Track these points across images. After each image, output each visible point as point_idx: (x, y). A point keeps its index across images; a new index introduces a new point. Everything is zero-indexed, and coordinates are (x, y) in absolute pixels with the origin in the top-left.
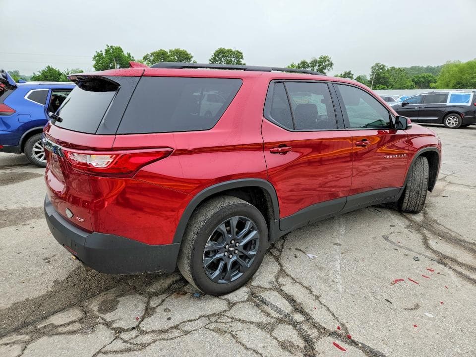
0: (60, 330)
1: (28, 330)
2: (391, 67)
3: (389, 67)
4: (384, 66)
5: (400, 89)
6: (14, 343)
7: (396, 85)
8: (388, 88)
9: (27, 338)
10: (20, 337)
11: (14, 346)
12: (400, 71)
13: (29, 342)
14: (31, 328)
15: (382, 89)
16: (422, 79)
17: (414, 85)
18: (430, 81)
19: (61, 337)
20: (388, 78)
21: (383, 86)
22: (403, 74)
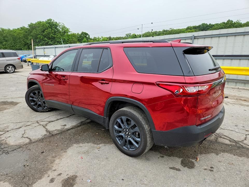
0: (229, 139)
1: (239, 145)
6: (245, 144)
9: (240, 143)
10: (243, 145)
11: (245, 143)
13: (241, 142)
14: (238, 145)
19: (230, 137)
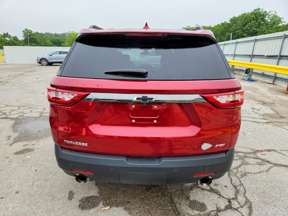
2: (35, 32)
3: (34, 32)
4: (31, 31)
5: (45, 46)
7: (43, 44)
8: (38, 45)
12: (42, 35)
15: (34, 46)
16: (56, 41)
17: (53, 44)
18: (61, 42)
20: (36, 39)
21: (34, 44)
22: (44, 37)
